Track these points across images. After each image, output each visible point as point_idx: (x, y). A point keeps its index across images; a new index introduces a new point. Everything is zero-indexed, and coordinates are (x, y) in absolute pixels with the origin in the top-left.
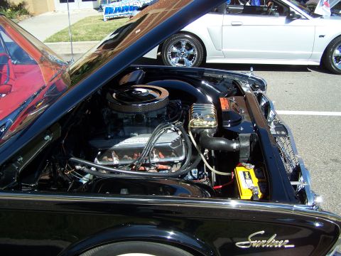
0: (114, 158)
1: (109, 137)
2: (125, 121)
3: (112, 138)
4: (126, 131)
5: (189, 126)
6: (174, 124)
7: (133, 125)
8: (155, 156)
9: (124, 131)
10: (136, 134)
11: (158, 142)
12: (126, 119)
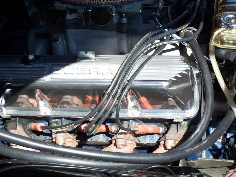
0: (41, 103)
1: (31, 57)
2: (69, 17)
3: (37, 58)
4: (71, 38)
5: (213, 43)
6: (178, 34)
7: (86, 27)
8: (131, 104)
9: (66, 38)
10: (90, 54)
11: (139, 77)
12: (72, 11)
